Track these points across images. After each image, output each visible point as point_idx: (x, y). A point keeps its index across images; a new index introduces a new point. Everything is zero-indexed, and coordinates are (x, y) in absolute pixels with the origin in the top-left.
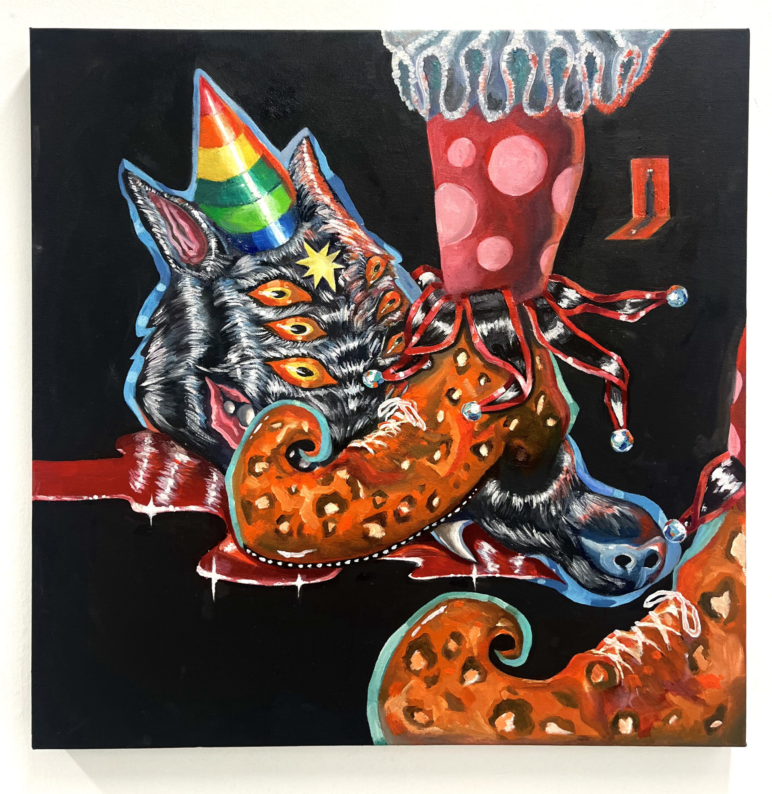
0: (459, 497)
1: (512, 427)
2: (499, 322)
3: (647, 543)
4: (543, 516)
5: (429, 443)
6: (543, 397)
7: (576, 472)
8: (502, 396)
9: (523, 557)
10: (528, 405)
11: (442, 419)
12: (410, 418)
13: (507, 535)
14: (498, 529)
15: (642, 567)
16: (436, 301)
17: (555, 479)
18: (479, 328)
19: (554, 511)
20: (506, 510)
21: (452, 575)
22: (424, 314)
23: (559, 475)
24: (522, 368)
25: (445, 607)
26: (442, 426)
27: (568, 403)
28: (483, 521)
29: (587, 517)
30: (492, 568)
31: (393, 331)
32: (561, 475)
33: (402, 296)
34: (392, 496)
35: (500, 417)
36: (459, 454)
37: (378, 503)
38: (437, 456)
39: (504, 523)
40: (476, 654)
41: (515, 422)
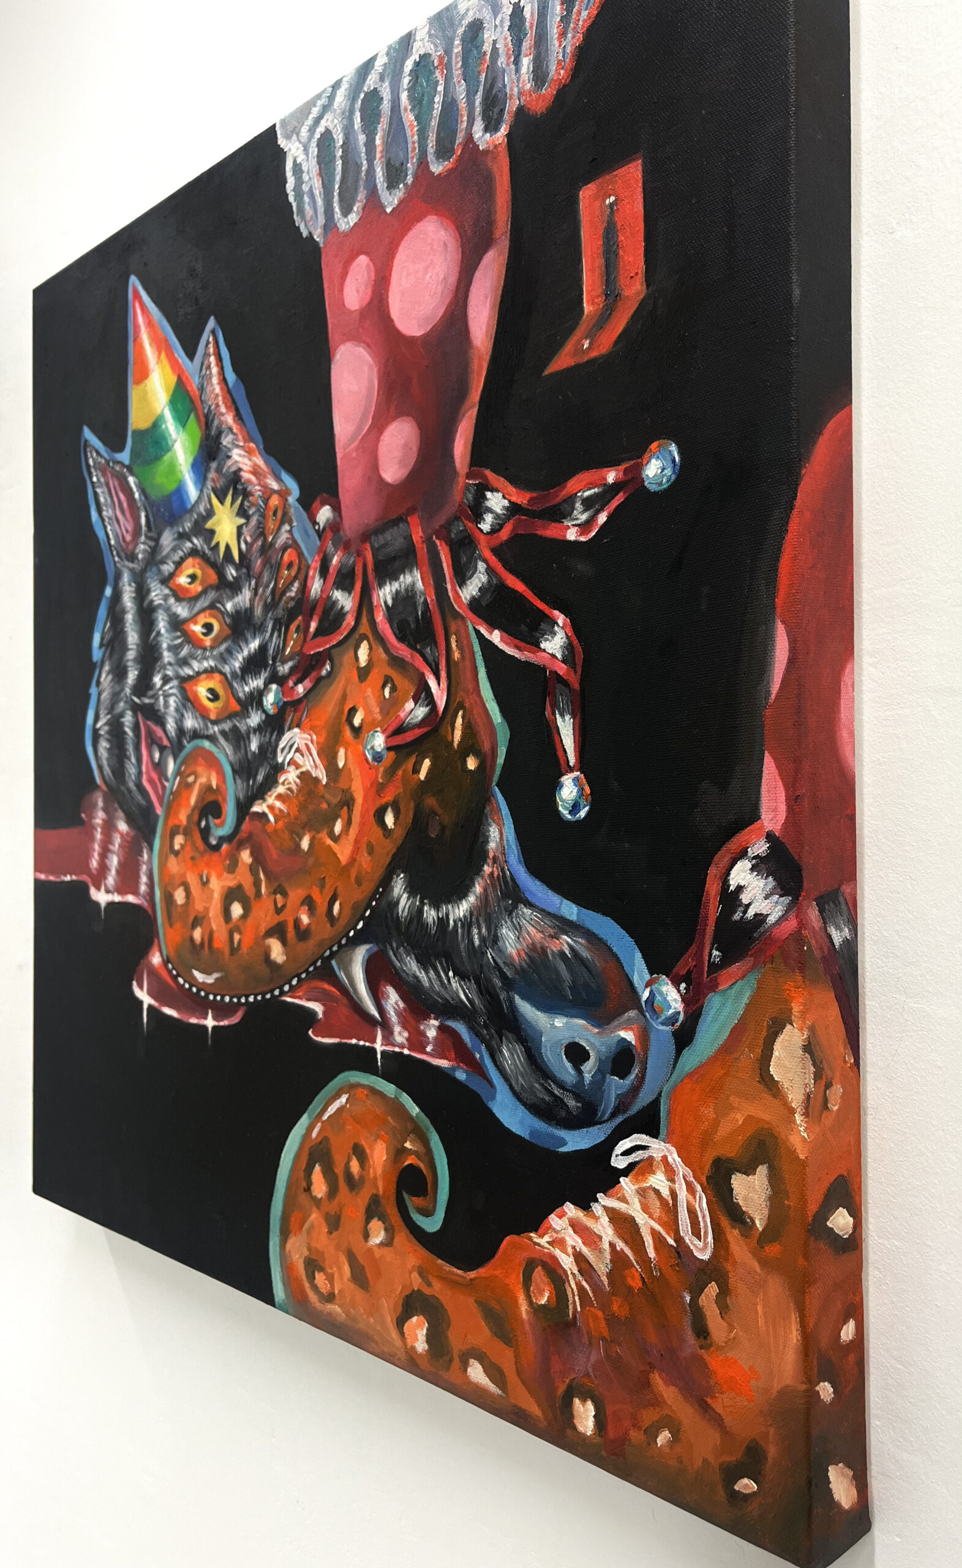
0: (361, 901)
1: (422, 776)
2: (404, 577)
3: (616, 1023)
4: (462, 946)
5: (329, 804)
6: (460, 713)
7: (506, 861)
8: (411, 716)
9: (436, 1023)
10: (442, 731)
11: (343, 763)
12: (309, 762)
13: (416, 977)
14: (406, 965)
15: (608, 1076)
16: (334, 555)
17: (478, 875)
18: (381, 594)
19: (476, 936)
20: (416, 930)
21: (354, 1041)
22: (322, 581)
23: (483, 866)
24: (434, 660)
25: (347, 1095)
26: (343, 775)
27: (495, 723)
28: (388, 947)
29: (522, 953)
30: (400, 1036)
31: (292, 615)
32: (486, 868)
35: (409, 755)
36: (362, 824)
38: (338, 827)
39: (415, 954)
40: (381, 1193)
41: (427, 763)
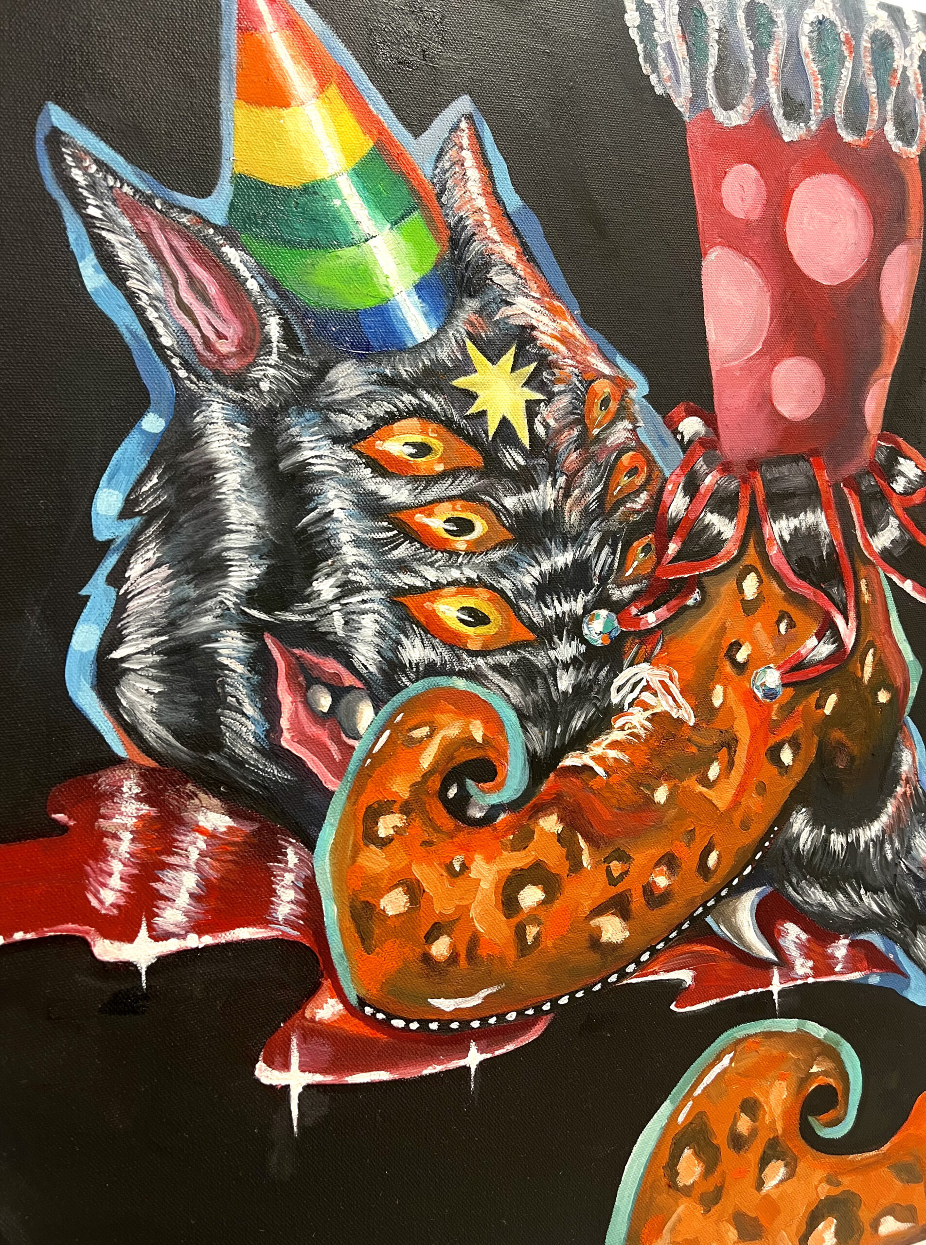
0: (749, 845)
1: (828, 710)
2: (806, 516)
4: (874, 864)
5: (699, 748)
6: (871, 651)
7: (918, 781)
8: (814, 652)
9: (847, 941)
10: (851, 668)
11: (721, 701)
12: (668, 703)
13: (823, 906)
14: (810, 896)
16: (707, 474)
17: (891, 796)
18: (776, 527)
19: (889, 851)
20: (821, 860)
21: (741, 993)
22: (687, 499)
23: (896, 787)
24: (841, 601)
25: (731, 1055)
26: (721, 714)
27: (908, 660)
28: (787, 884)
30: (803, 967)
31: (635, 532)
32: (899, 789)
33: (650, 462)
34: (641, 857)
35: (811, 691)
36: (749, 765)
37: (616, 874)
38: (714, 772)
39: (819, 883)
40: (780, 1131)
41: (833, 699)
